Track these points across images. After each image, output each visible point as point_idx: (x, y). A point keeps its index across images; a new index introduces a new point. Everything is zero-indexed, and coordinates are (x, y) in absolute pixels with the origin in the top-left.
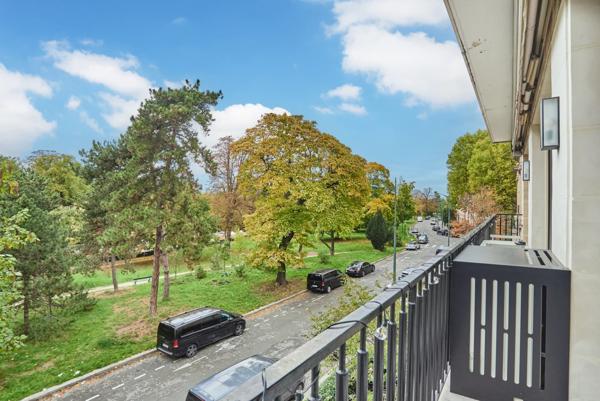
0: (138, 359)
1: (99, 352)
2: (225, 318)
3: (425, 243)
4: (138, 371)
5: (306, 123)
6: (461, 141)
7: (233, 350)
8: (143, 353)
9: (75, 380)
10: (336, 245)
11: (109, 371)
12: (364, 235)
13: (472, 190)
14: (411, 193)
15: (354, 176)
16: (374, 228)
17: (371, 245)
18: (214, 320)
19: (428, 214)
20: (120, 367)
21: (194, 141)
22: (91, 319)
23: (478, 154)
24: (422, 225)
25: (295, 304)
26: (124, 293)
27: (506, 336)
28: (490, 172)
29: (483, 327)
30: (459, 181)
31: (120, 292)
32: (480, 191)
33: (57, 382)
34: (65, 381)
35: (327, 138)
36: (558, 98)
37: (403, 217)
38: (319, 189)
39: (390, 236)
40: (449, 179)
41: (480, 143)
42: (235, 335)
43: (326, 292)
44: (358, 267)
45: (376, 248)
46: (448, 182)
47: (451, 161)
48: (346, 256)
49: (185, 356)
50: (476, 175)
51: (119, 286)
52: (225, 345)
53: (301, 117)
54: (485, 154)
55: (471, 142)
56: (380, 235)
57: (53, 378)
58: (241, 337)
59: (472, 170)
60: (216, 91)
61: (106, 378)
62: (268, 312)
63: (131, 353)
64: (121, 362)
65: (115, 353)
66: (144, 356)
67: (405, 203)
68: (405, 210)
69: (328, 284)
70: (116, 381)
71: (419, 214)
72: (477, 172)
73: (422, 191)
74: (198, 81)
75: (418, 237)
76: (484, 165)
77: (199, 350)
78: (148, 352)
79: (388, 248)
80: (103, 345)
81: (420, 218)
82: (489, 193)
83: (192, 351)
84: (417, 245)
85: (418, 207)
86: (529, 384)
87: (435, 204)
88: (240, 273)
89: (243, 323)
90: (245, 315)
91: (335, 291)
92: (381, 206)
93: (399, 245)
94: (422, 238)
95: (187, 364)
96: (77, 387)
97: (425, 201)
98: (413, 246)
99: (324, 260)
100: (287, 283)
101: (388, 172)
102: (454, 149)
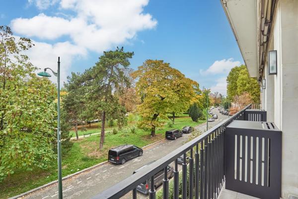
0: (101, 165)
1: (84, 163)
2: (135, 149)
3: (217, 119)
4: (103, 169)
5: (165, 64)
6: (233, 70)
7: (140, 162)
8: (102, 163)
9: (78, 172)
10: (175, 119)
11: (91, 169)
12: (188, 115)
13: (239, 93)
14: (209, 94)
15: (188, 88)
16: (193, 111)
17: (191, 119)
18: (131, 149)
19: (217, 105)
20: (94, 168)
21: (121, 73)
22: (73, 150)
23: (241, 76)
24: (214, 110)
25: (161, 144)
26: (82, 141)
27: (252, 162)
28: (247, 85)
29: (241, 158)
30: (232, 89)
31: (80, 140)
32: (243, 94)
33: (72, 173)
34: (75, 172)
35: (175, 71)
36: (276, 51)
37: (205, 106)
38: (172, 94)
39: (201, 115)
40: (228, 88)
41: (243, 71)
42: (139, 156)
43: (174, 139)
44: (187, 128)
45: (194, 121)
46: (227, 89)
47: (228, 80)
48: (180, 124)
49: (121, 164)
50: (241, 86)
51: (79, 137)
52: (136, 160)
53: (163, 61)
54: (245, 76)
55: (239, 71)
56: (195, 114)
57: (69, 172)
58: (142, 157)
59: (239, 84)
60: (132, 52)
61: (91, 171)
62: (150, 147)
63: (97, 163)
64: (94, 166)
65: (90, 162)
66: (103, 164)
67: (206, 99)
68: (206, 103)
69: (175, 136)
70: (95, 172)
71: (212, 105)
72: (241, 85)
73: (214, 94)
74: (123, 48)
75: (213, 115)
76: (245, 81)
77: (126, 161)
78: (104, 162)
79: (199, 121)
80: (84, 160)
81: (213, 107)
82: (247, 95)
83: (123, 161)
84: (213, 120)
85: (212, 101)
86: (263, 185)
87: (220, 100)
88: (133, 131)
89: (142, 151)
90: (143, 148)
91: (178, 139)
92: (195, 101)
93: (204, 119)
94: (215, 116)
95: (122, 167)
96: (80, 175)
97: (215, 99)
98: (211, 120)
99: (170, 126)
100: (156, 136)
101: (198, 85)
102: (230, 74)
